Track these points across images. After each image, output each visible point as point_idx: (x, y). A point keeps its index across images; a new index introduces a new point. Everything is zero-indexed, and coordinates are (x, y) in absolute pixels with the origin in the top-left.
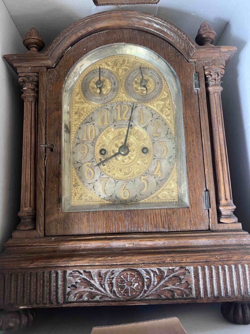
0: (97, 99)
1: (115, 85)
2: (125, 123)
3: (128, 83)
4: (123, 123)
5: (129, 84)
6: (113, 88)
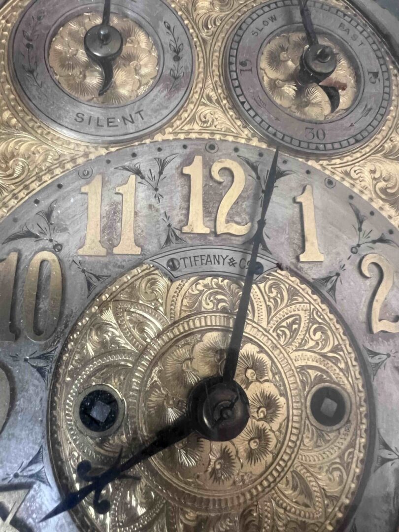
0: (86, 117)
1: (177, 58)
2: (225, 253)
3: (241, 58)
4: (217, 252)
5: (243, 64)
6: (167, 72)
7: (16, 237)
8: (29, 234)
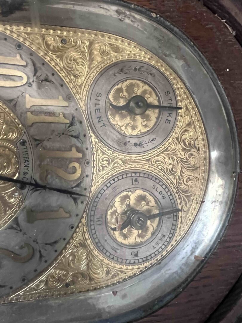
0: (99, 98)
2: (30, 169)
3: (139, 179)
4: (30, 165)
5: (136, 180)
6: (128, 139)
7: (34, 65)
8: (36, 71)
